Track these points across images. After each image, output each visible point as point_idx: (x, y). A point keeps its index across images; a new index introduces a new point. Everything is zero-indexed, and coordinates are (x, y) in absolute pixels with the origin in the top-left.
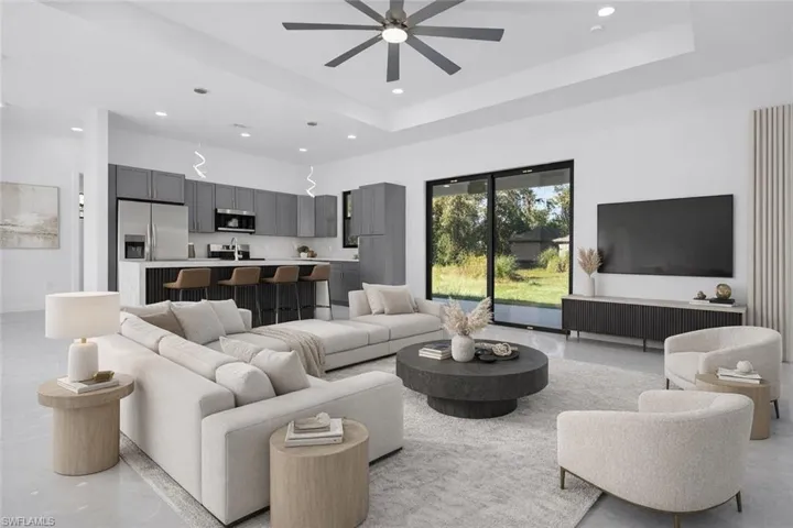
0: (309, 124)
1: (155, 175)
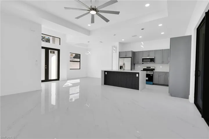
0: (142, 29)
1: (126, 52)
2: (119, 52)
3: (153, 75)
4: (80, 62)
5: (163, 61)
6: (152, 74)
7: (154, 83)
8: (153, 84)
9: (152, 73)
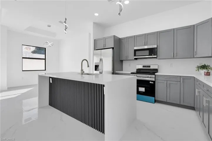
1: (105, 39)
2: (95, 40)
3: (154, 82)
4: (45, 59)
5: (176, 54)
6: (152, 81)
7: (156, 99)
8: (156, 101)
9: (153, 78)
